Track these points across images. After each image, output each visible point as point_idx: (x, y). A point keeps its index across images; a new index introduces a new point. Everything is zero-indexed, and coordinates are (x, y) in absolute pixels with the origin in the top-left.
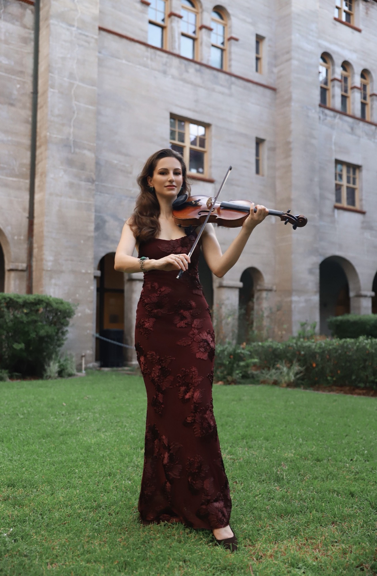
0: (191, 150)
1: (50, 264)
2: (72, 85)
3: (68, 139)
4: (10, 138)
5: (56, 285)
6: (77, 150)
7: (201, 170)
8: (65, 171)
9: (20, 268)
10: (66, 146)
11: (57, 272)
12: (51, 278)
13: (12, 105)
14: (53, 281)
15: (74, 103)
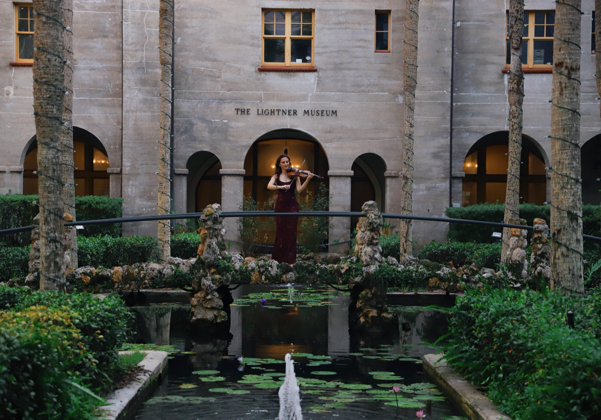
0: (293, 40)
1: (128, 169)
2: (143, 14)
3: (141, 62)
4: (104, 65)
5: (133, 185)
6: (150, 70)
7: (308, 58)
8: (139, 90)
9: (115, 172)
10: (139, 68)
11: (134, 175)
12: (129, 180)
13: (105, 37)
14: (131, 182)
15: (146, 29)
